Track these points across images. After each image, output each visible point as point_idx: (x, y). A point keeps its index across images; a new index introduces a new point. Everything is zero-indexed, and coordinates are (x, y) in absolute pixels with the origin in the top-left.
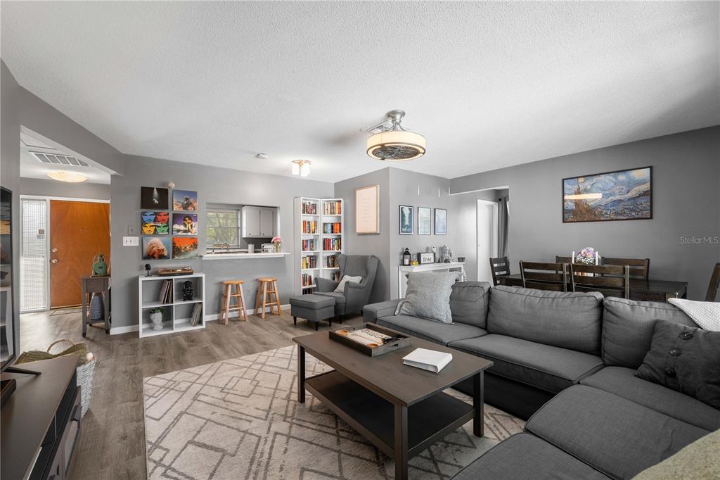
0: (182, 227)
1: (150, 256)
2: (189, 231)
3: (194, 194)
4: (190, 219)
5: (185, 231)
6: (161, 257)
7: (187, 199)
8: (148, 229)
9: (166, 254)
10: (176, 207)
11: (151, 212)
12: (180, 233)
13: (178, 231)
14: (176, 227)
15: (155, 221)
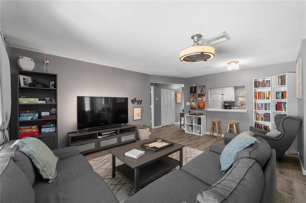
0: (200, 99)
1: (192, 108)
2: (202, 100)
3: (204, 86)
4: (203, 96)
5: (201, 100)
6: (195, 109)
7: (202, 89)
8: (191, 100)
9: (196, 108)
10: (199, 92)
11: (192, 94)
12: (200, 101)
13: (199, 100)
14: (199, 99)
15: (193, 97)
